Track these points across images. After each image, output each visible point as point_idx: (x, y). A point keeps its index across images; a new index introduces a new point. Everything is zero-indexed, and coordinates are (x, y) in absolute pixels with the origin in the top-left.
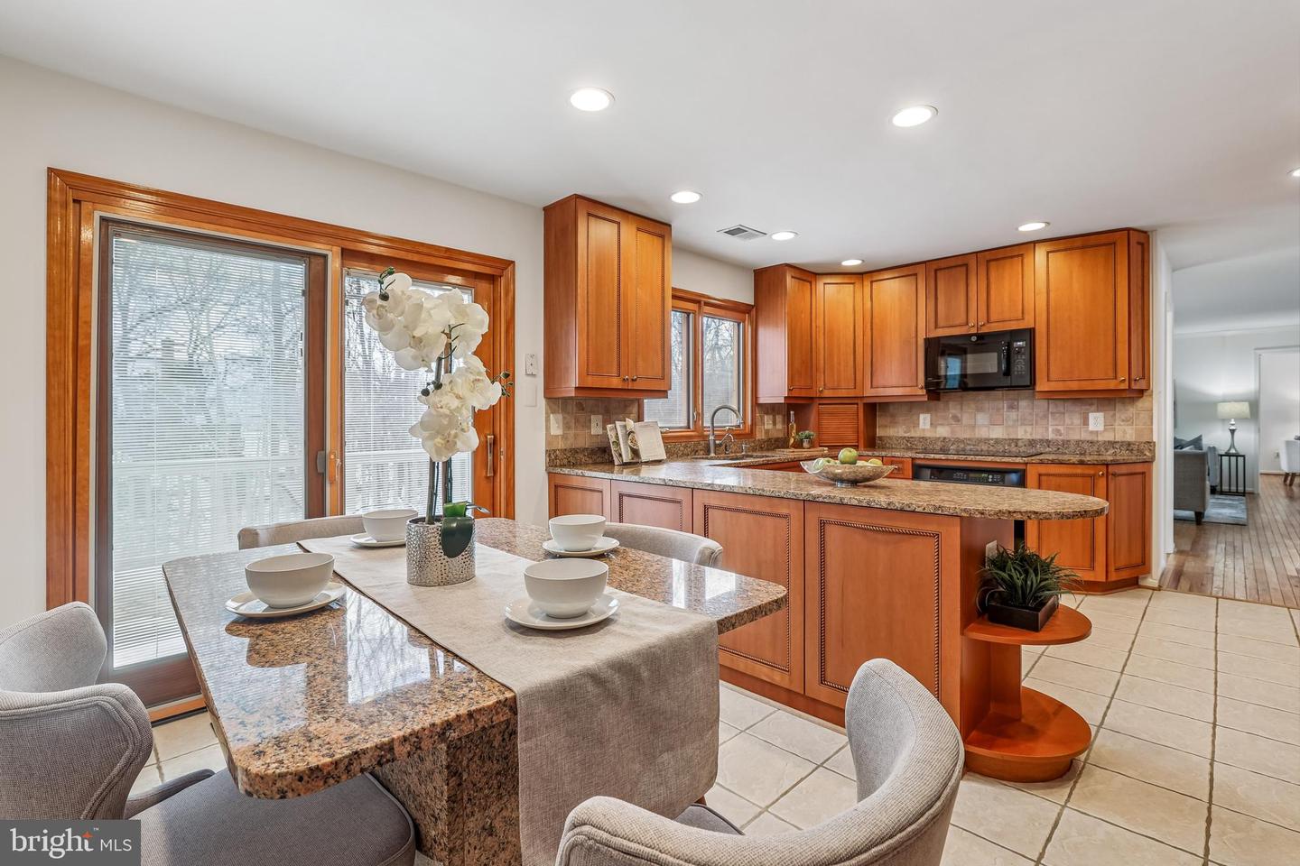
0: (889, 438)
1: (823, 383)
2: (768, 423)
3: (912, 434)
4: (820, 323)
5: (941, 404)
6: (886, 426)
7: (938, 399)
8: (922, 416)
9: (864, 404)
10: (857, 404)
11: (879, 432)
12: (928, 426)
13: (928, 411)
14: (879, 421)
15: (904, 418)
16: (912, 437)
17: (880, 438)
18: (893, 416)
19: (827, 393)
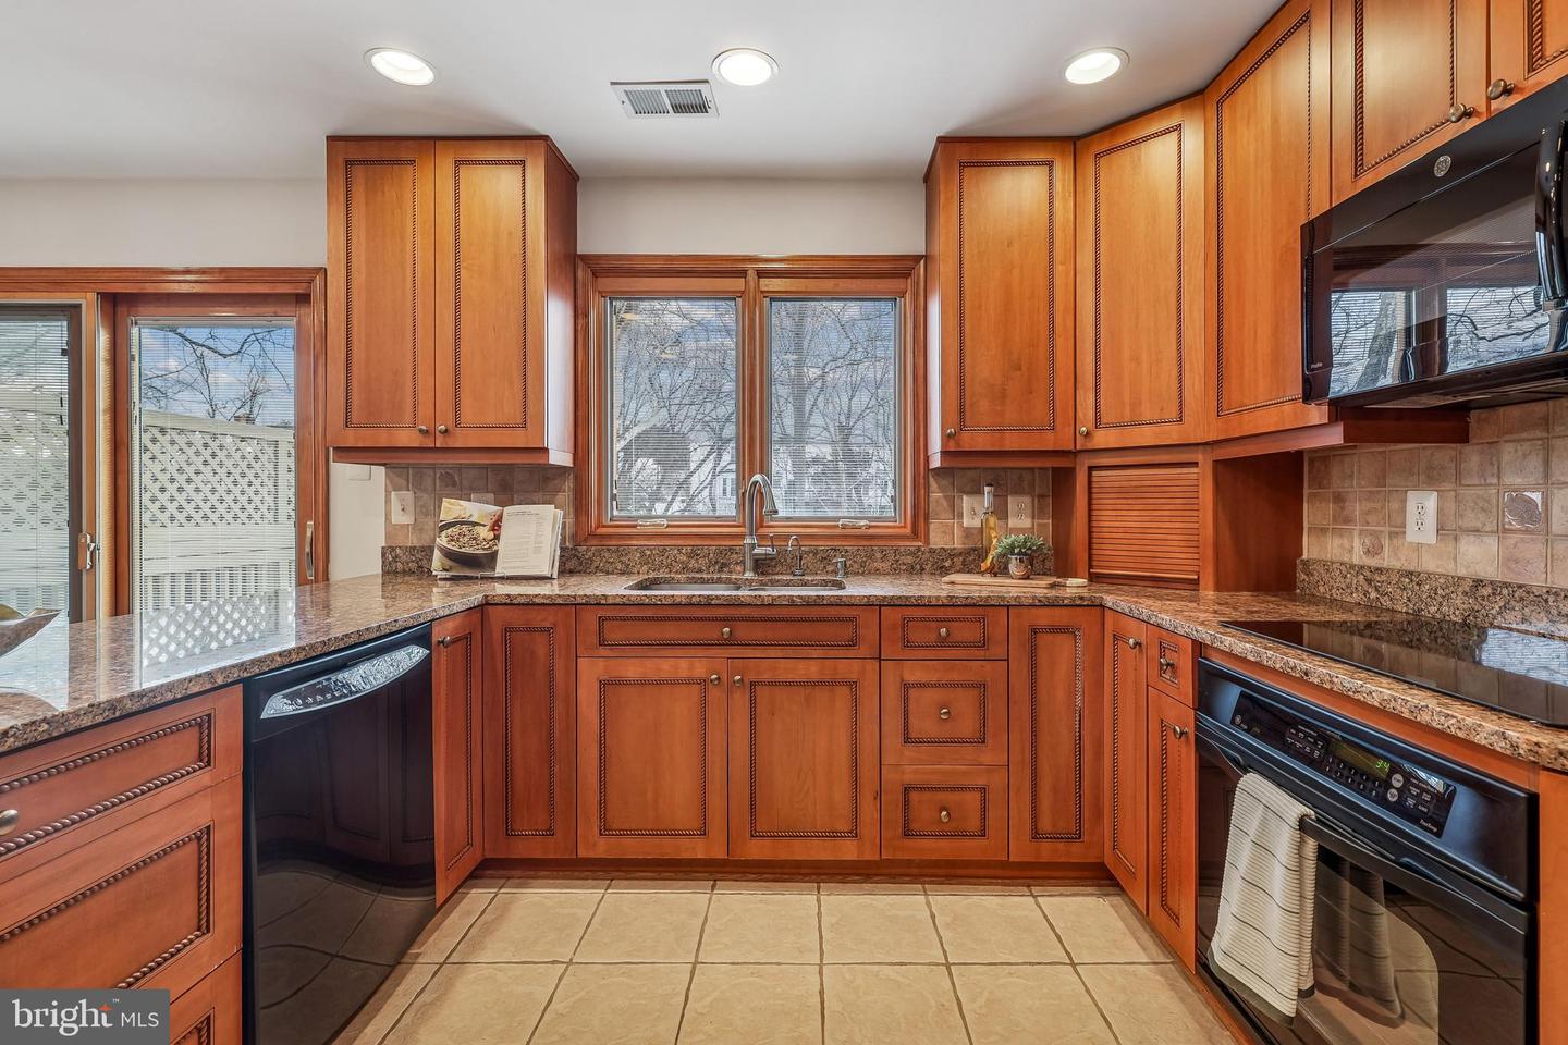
0: (1326, 565)
1: (1091, 413)
2: (974, 510)
3: (1387, 560)
4: (1086, 260)
5: (1472, 456)
6: (1324, 531)
7: (1463, 438)
8: (1414, 499)
9: (1216, 462)
10: (1195, 464)
11: (1310, 548)
12: (1429, 536)
13: (1431, 479)
14: (1310, 514)
15: (1367, 505)
16: (1379, 570)
17: (1306, 563)
18: (1339, 499)
19: (1103, 439)
